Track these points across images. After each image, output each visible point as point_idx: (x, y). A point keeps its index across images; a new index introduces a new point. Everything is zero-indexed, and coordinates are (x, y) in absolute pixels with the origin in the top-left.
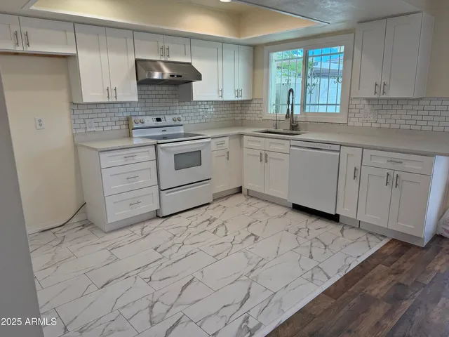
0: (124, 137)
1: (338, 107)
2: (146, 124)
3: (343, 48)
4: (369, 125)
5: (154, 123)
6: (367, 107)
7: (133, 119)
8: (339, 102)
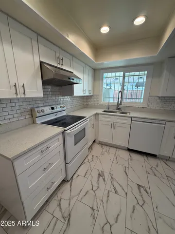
0: (29, 124)
1: (142, 100)
2: (46, 113)
3: (146, 72)
4: (159, 108)
5: (50, 111)
6: (158, 100)
7: (36, 110)
8: (142, 98)
